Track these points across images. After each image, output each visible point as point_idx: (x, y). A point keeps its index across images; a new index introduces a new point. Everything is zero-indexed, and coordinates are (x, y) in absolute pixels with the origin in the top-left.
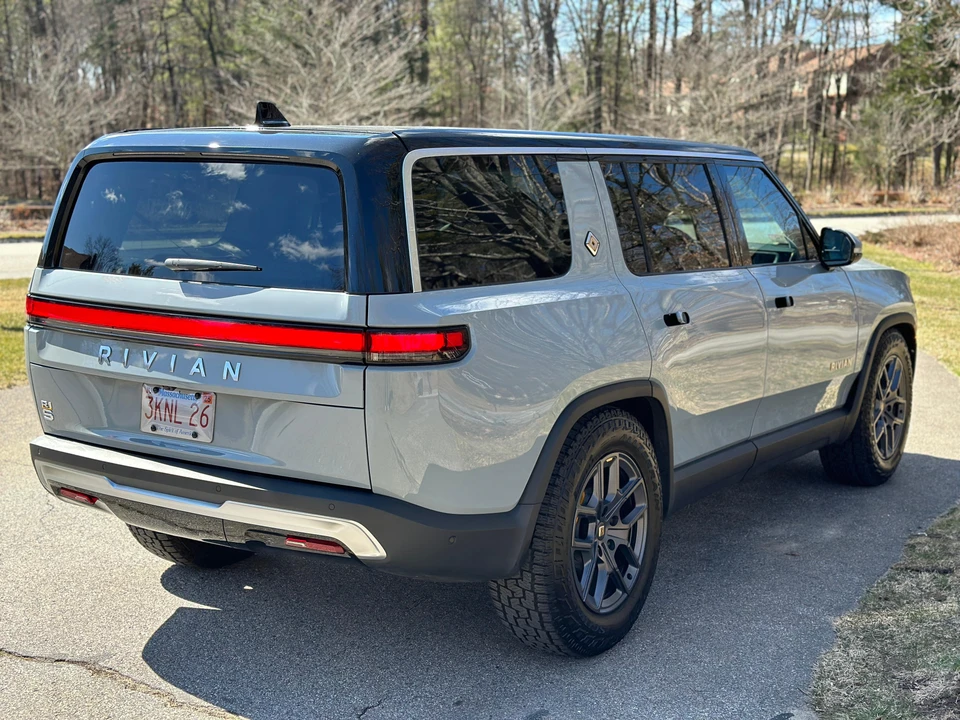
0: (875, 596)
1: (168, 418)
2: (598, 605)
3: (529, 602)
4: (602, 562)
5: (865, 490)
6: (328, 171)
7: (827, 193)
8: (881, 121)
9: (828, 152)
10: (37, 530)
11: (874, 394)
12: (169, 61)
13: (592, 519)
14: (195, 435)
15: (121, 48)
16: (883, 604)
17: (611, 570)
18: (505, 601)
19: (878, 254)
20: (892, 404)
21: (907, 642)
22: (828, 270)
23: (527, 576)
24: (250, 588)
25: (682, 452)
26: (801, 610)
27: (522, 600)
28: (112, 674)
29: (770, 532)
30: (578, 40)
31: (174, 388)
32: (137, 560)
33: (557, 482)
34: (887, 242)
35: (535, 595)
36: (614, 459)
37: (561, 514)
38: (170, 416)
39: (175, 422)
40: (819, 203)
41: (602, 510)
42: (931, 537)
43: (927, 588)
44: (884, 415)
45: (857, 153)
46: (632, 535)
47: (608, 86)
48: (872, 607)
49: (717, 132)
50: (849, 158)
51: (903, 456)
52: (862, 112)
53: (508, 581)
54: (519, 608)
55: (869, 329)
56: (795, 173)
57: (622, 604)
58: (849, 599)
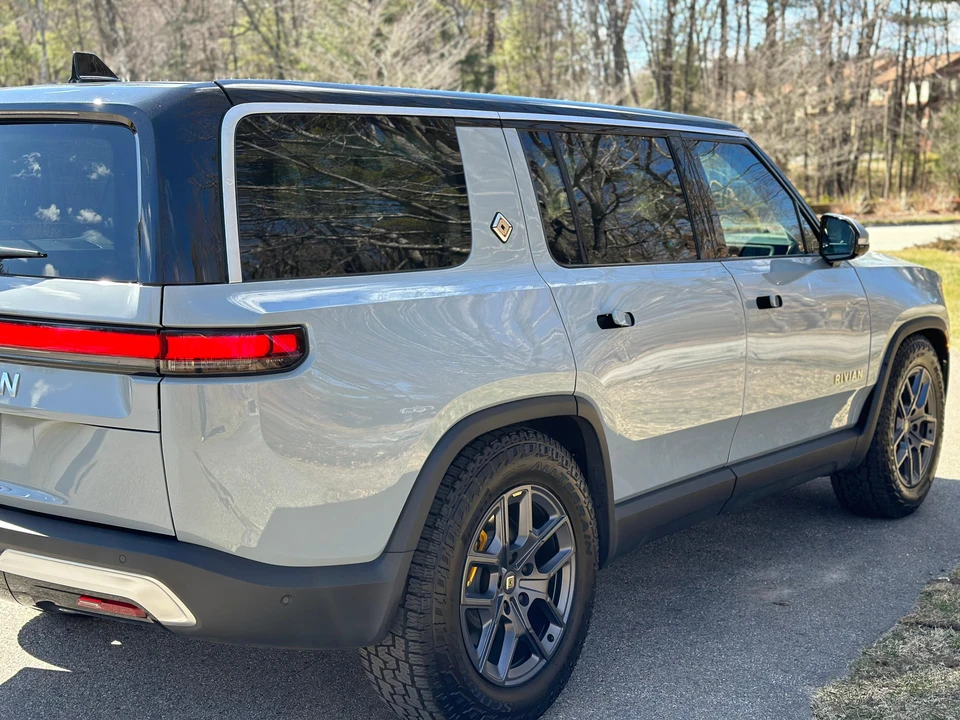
0: (872, 659)
2: (503, 676)
3: (404, 675)
4: (509, 621)
6: (121, 127)
7: (902, 200)
9: (908, 161)
11: (894, 412)
13: (495, 568)
16: (880, 670)
17: (522, 631)
18: (377, 673)
19: (949, 261)
20: (918, 423)
23: (400, 643)
24: (119, 643)
25: (624, 484)
26: (777, 678)
27: (397, 672)
29: (760, 575)
30: (648, 51)
33: (439, 523)
35: (411, 666)
36: (526, 496)
37: (443, 564)
40: (893, 210)
41: (510, 558)
42: (953, 583)
43: (938, 650)
44: (908, 436)
45: (937, 162)
46: (554, 587)
47: (677, 96)
48: (865, 674)
49: (783, 139)
50: (930, 167)
51: (934, 482)
52: (943, 119)
53: (379, 649)
54: (394, 683)
55: (885, 336)
56: (873, 182)
57: (540, 672)
58: (838, 663)
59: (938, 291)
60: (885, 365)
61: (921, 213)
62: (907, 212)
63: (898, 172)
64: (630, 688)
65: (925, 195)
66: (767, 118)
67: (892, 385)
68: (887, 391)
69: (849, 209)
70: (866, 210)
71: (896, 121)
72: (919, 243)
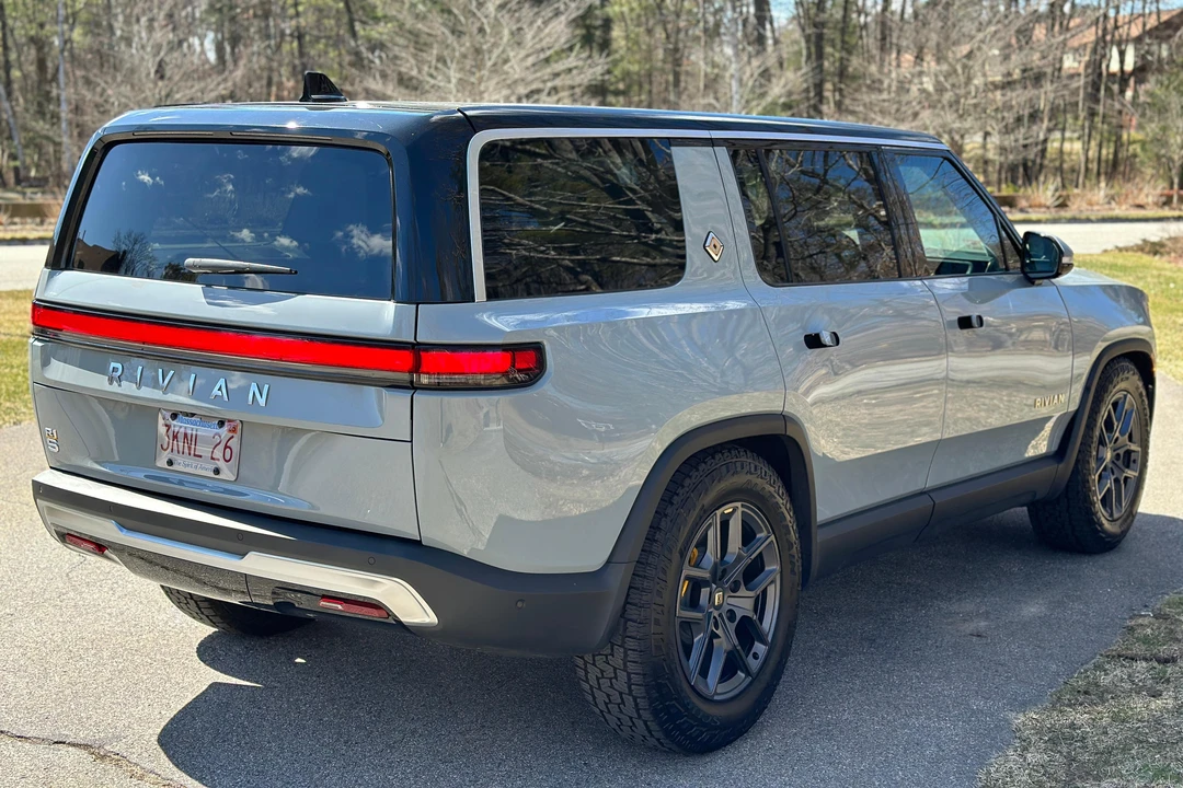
0: (1073, 689)
1: (186, 450)
2: (712, 690)
3: (621, 684)
4: (718, 636)
5: (1086, 559)
6: (376, 155)
7: (1101, 192)
8: (1169, 104)
9: (1109, 141)
10: (61, 585)
11: (1096, 439)
12: (298, 28)
13: (706, 583)
14: (217, 471)
15: (242, 12)
16: (1081, 699)
17: (730, 647)
18: (593, 682)
19: (1156, 268)
20: (1121, 452)
21: (1101, 747)
22: (1033, 284)
23: (619, 652)
24: (303, 661)
25: (826, 508)
26: (977, 704)
27: (613, 681)
28: (118, 760)
29: (955, 607)
31: (193, 415)
32: (173, 625)
33: (657, 536)
34: (1169, 253)
35: (629, 674)
36: (736, 512)
37: (662, 576)
38: (190, 448)
39: (195, 455)
40: (1090, 204)
41: (719, 573)
42: (1157, 618)
43: (1140, 681)
44: (1110, 466)
45: (1143, 143)
46: (760, 604)
47: (831, 59)
48: (1066, 702)
49: (961, 116)
50: (1135, 150)
51: (1137, 518)
52: (1151, 94)
53: (596, 658)
54: (611, 691)
55: (1088, 358)
56: (1065, 166)
57: (745, 689)
58: (1039, 692)
59: (1143, 309)
60: (1087, 389)
61: (1124, 207)
62: (1107, 206)
63: (1096, 155)
64: (830, 711)
65: (1129, 185)
66: (940, 89)
67: (1095, 411)
68: (1089, 417)
69: (1037, 202)
70: (1057, 203)
71: (1093, 97)
72: (1121, 245)
